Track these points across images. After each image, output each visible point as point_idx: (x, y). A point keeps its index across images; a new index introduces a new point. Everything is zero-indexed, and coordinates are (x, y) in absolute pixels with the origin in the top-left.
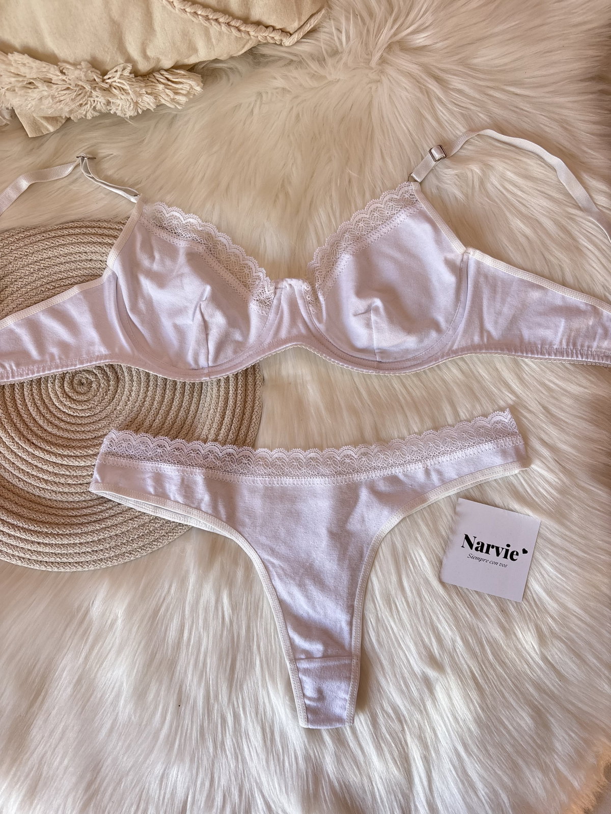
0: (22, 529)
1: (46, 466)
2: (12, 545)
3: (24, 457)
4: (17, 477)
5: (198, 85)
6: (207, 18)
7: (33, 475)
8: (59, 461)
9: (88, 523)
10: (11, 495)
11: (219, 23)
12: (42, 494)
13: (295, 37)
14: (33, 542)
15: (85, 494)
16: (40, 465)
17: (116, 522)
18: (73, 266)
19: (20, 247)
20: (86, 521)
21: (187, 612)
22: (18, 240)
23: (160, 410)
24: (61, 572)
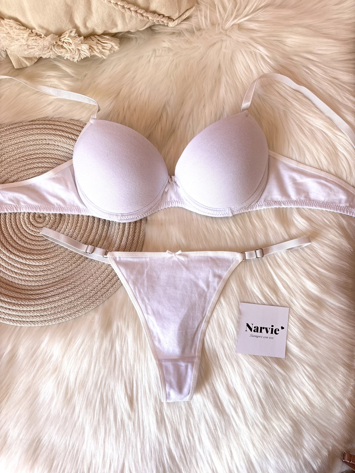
1: (17, 264)
3: (4, 258)
5: (116, 46)
6: (123, 7)
7: (8, 269)
8: (24, 261)
9: (39, 299)
11: (131, 11)
12: (13, 280)
13: (176, 22)
14: (6, 308)
15: (38, 282)
16: (13, 264)
17: (55, 299)
18: (38, 147)
19: (7, 135)
20: (38, 298)
21: (94, 354)
22: (6, 130)
23: (84, 234)
24: (22, 326)
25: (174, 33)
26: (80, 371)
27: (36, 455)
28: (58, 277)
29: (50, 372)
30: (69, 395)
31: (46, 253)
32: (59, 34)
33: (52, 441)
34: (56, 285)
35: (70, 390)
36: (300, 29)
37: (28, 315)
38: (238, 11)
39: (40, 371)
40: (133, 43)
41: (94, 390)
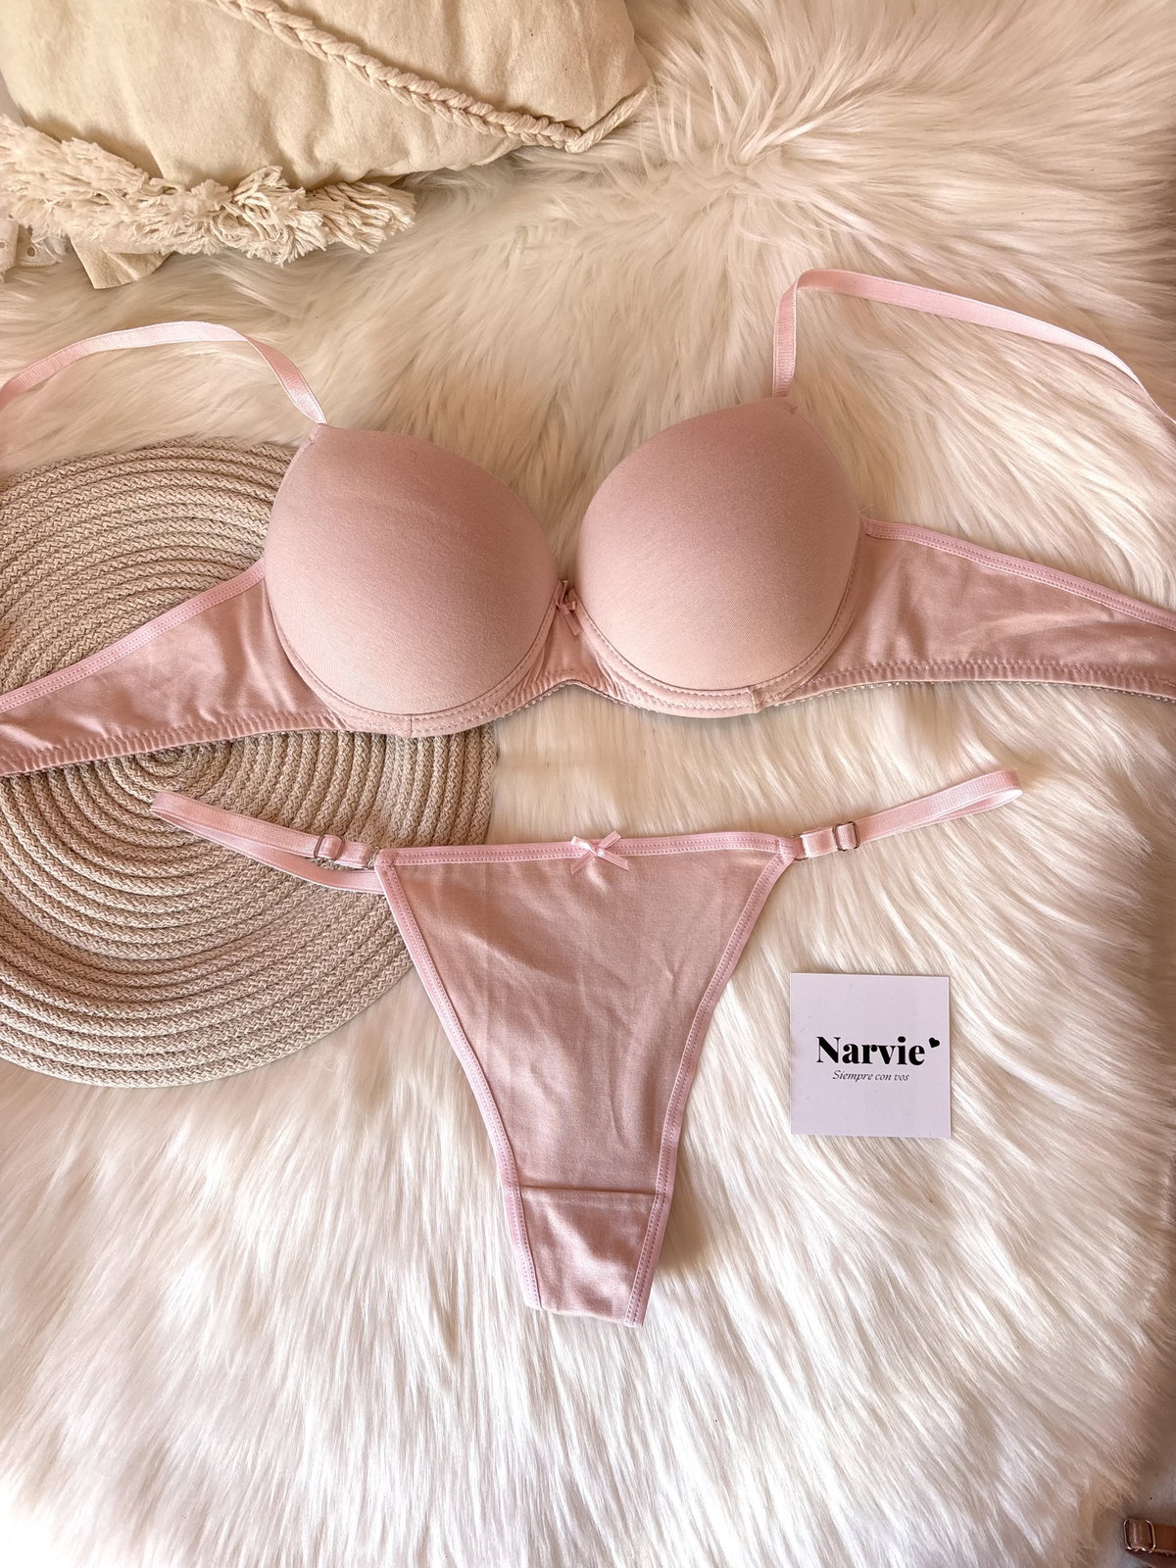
0: (42, 1005)
1: (93, 893)
2: (23, 1033)
3: (55, 874)
4: (40, 910)
5: (406, 214)
6: (426, 99)
7: (67, 908)
8: (116, 884)
9: (161, 1001)
10: (27, 943)
11: (449, 108)
12: (82, 943)
13: (590, 138)
14: (60, 1030)
15: (159, 947)
16: (81, 891)
17: (211, 1003)
18: (161, 527)
19: (68, 491)
20: (158, 997)
21: (333, 1177)
22: (64, 476)
23: (302, 800)
24: (108, 1088)
25: (582, 175)
26: (290, 1229)
27: (150, 1498)
28: (221, 932)
29: (195, 1232)
30: (254, 1308)
31: (186, 859)
32: (231, 181)
33: (201, 1453)
34: (215, 958)
35: (259, 1291)
36: (976, 159)
37: (128, 1051)
38: (780, 104)
39: (163, 1232)
40: (458, 205)
41: (332, 1289)
